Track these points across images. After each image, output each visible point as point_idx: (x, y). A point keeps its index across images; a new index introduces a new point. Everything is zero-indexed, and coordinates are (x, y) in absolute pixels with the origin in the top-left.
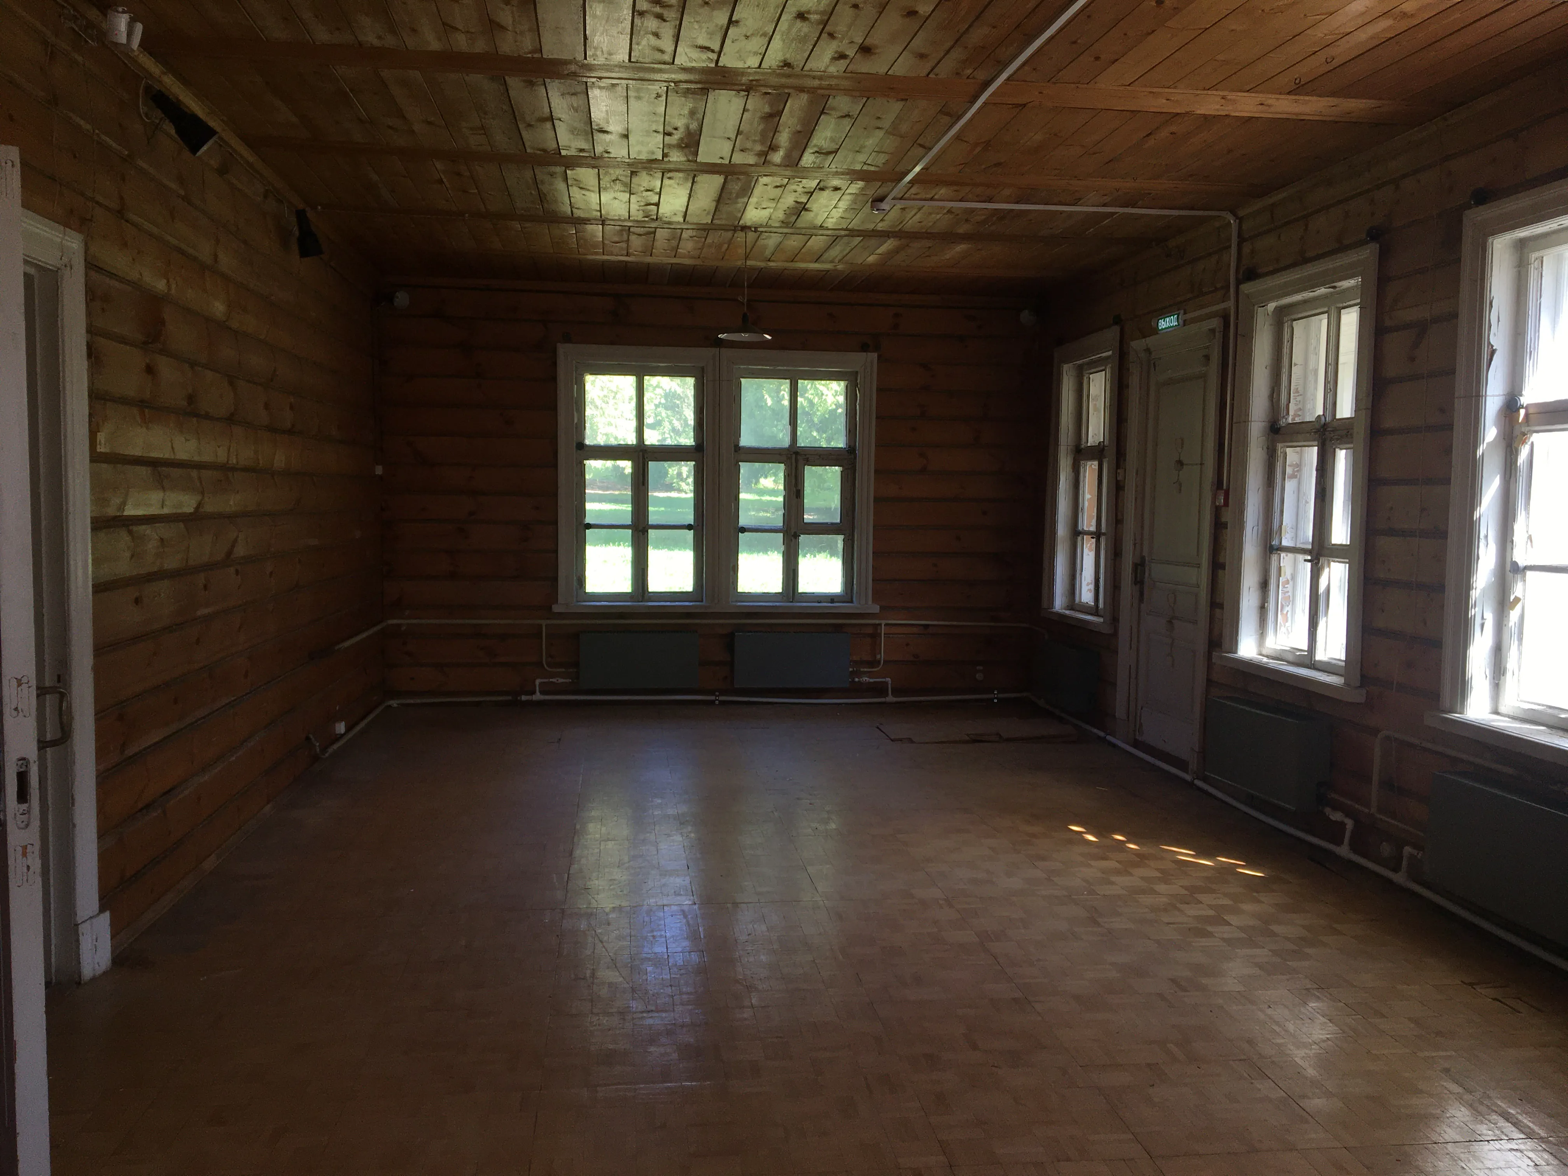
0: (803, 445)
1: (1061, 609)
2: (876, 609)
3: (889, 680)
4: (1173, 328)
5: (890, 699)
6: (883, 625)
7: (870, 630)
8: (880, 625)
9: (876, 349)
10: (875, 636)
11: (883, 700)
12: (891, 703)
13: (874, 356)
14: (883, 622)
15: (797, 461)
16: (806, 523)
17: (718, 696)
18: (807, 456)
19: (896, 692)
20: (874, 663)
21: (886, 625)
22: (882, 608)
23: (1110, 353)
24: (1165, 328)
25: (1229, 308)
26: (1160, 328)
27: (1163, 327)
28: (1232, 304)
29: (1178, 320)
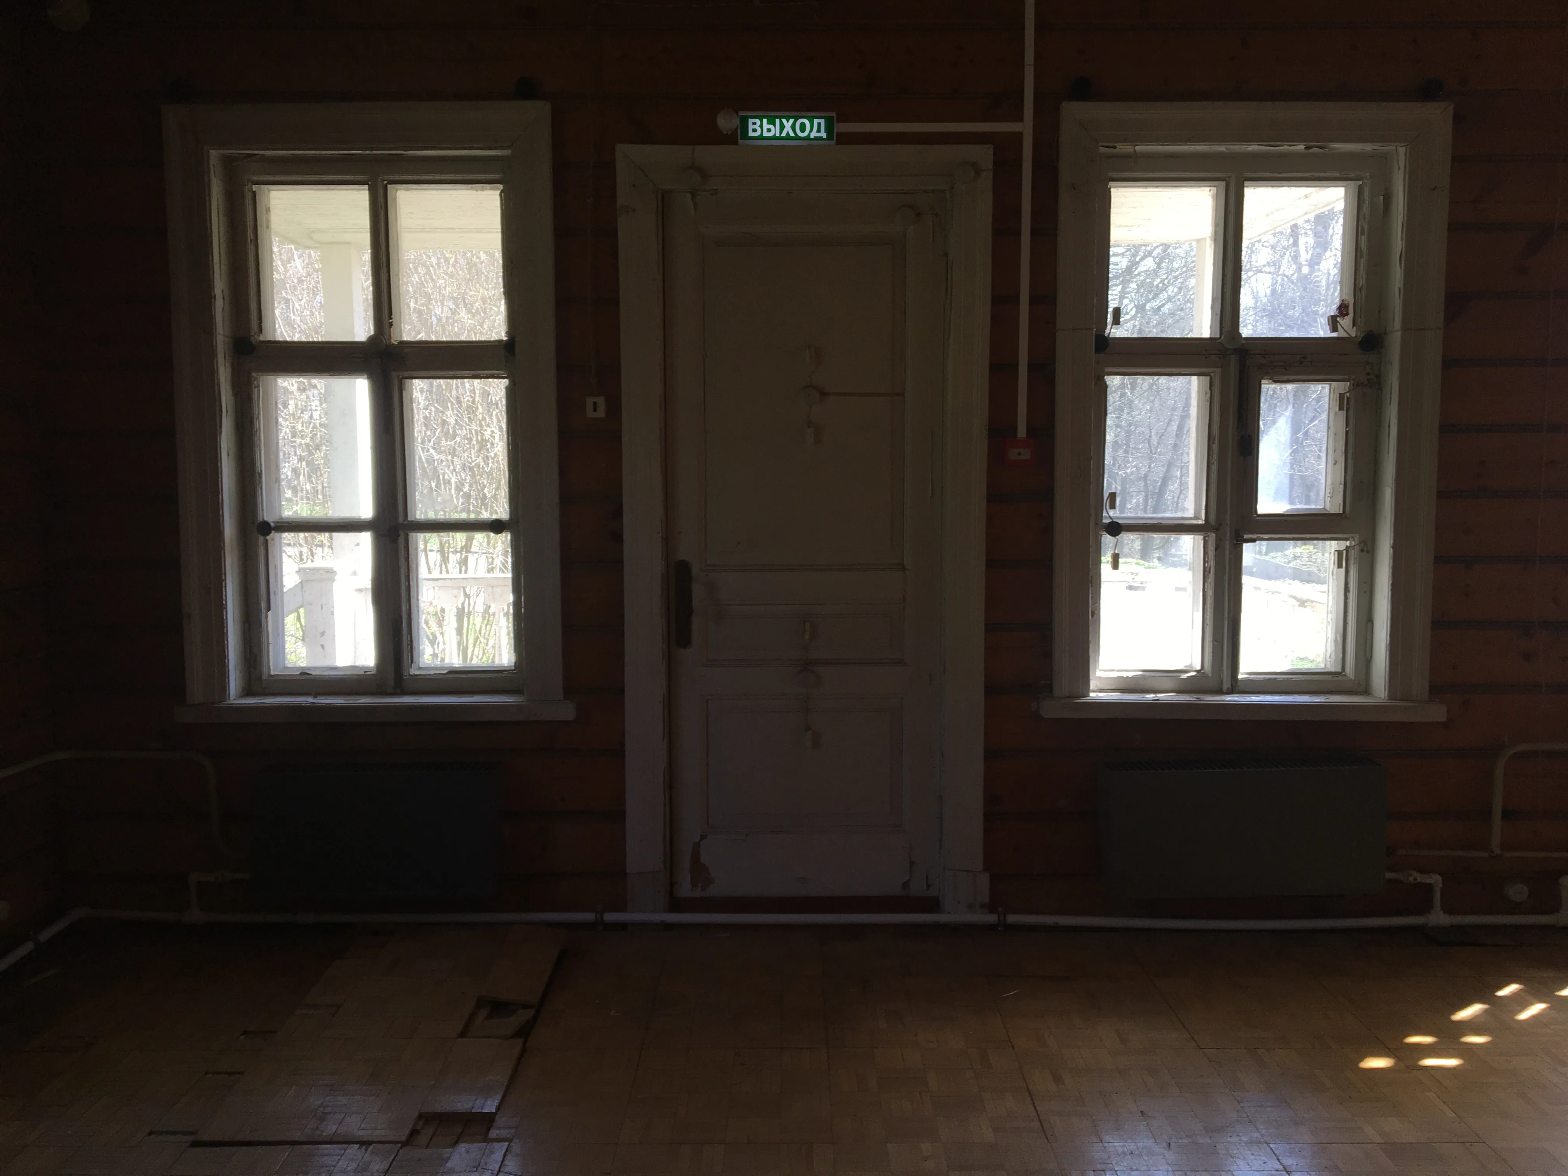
4: (808, 143)
23: (507, 152)
24: (774, 138)
25: (1019, 136)
26: (751, 134)
27: (765, 134)
28: (1026, 127)
29: (829, 130)
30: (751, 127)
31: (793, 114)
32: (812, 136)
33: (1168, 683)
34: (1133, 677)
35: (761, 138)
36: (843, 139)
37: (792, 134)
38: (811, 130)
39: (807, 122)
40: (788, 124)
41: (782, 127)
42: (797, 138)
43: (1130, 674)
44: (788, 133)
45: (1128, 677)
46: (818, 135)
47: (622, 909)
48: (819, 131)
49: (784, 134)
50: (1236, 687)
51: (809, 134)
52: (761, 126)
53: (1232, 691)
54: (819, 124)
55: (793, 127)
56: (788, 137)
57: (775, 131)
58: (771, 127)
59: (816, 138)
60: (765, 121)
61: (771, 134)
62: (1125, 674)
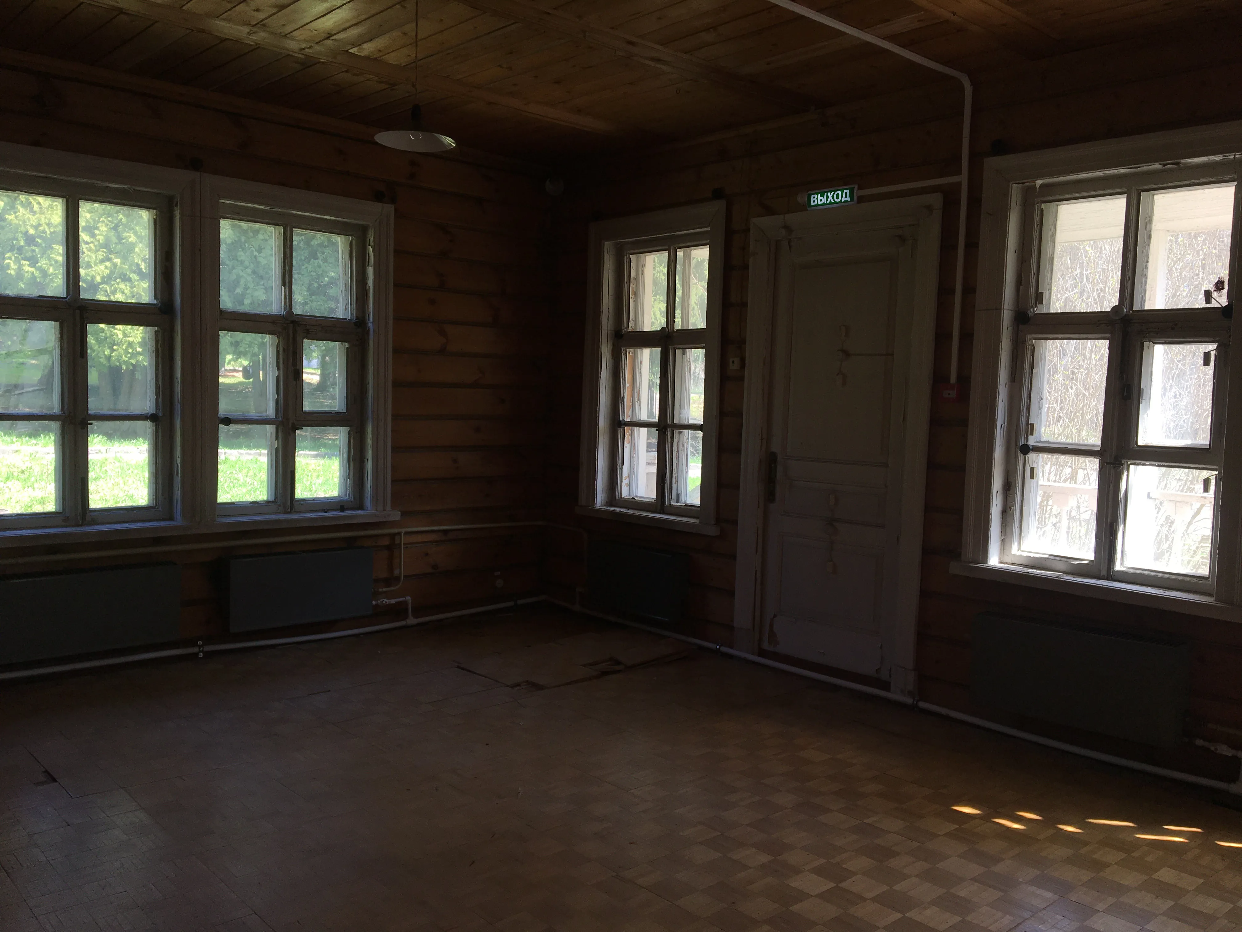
0: (300, 313)
1: (602, 506)
2: (396, 516)
3: (409, 598)
4: (841, 204)
5: (412, 621)
6: (403, 534)
7: (386, 542)
8: (399, 534)
9: (393, 201)
10: (392, 548)
11: (403, 623)
12: (412, 626)
13: (389, 209)
14: (403, 530)
15: (295, 332)
16: (305, 413)
17: (202, 646)
18: (308, 327)
19: (418, 611)
20: (389, 581)
21: (406, 533)
22: (403, 514)
23: (708, 229)
24: (824, 204)
25: (959, 184)
26: (812, 204)
27: (820, 203)
28: (963, 179)
29: (851, 196)
30: (812, 200)
31: (831, 189)
32: (843, 201)
33: (1062, 566)
34: (1037, 558)
35: (818, 205)
36: (861, 199)
37: (832, 201)
38: (842, 198)
39: (840, 192)
40: (830, 195)
41: (828, 197)
42: (835, 203)
43: (1036, 556)
44: (830, 201)
45: (1033, 557)
46: (846, 199)
47: (731, 647)
48: (846, 197)
49: (828, 202)
50: (1111, 575)
51: (841, 200)
52: (817, 199)
53: (1107, 579)
54: (846, 193)
55: (833, 197)
56: (831, 203)
57: (824, 200)
58: (822, 198)
59: (845, 202)
60: (819, 195)
61: (822, 202)
62: (1032, 555)
